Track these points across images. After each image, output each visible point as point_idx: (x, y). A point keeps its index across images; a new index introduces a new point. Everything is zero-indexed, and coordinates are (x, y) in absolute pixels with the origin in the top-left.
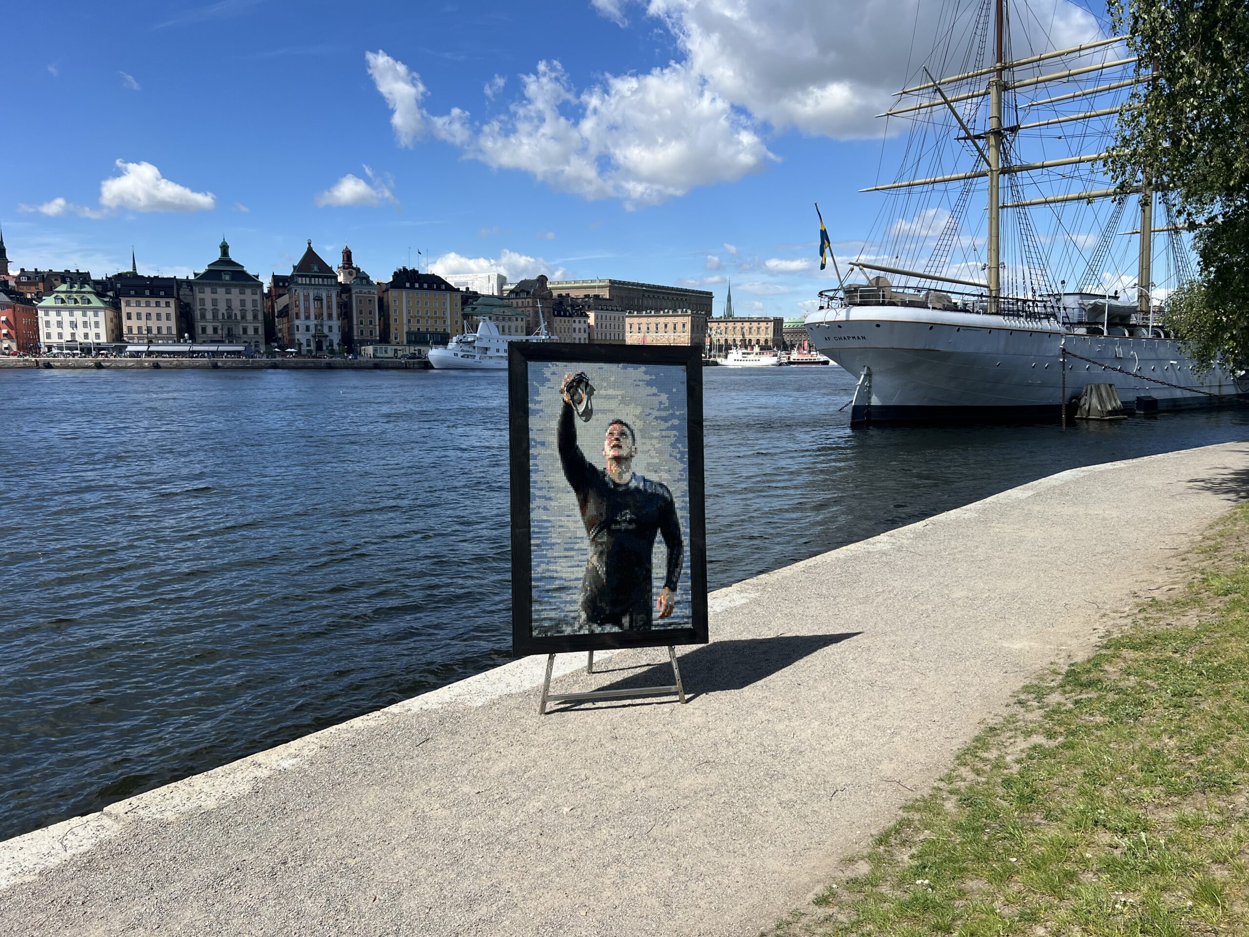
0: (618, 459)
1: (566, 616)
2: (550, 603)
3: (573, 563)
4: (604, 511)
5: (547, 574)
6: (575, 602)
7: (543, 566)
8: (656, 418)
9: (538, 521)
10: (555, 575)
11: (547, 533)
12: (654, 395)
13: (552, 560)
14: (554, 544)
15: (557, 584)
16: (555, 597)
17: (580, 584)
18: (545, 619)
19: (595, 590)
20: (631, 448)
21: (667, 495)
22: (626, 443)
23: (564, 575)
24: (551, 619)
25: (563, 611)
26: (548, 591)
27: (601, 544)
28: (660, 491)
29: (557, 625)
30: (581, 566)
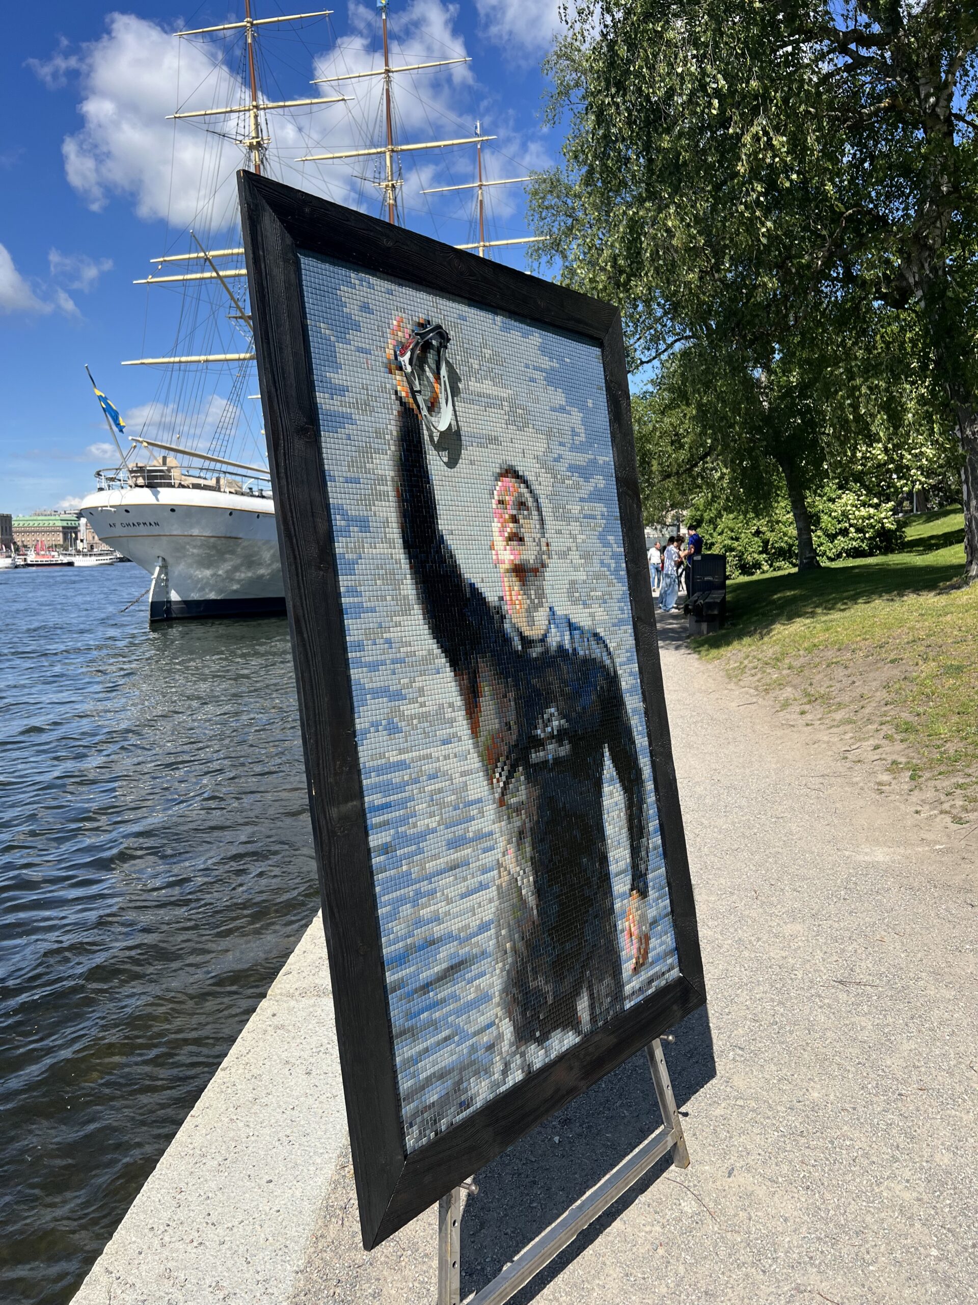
0: (521, 571)
1: (473, 1049)
2: (433, 1025)
3: (472, 882)
4: (512, 717)
5: (420, 934)
6: (484, 998)
7: (406, 910)
8: (572, 468)
9: (380, 771)
10: (438, 930)
11: (403, 804)
12: (562, 409)
13: (425, 886)
14: (422, 836)
15: (444, 956)
16: (443, 1001)
17: (488, 941)
18: (428, 1081)
19: (520, 945)
20: (539, 544)
21: (608, 662)
22: (529, 527)
23: (454, 925)
24: (441, 1075)
25: (466, 1037)
26: (426, 987)
27: (518, 810)
28: (597, 652)
29: (458, 1087)
30: (487, 887)
